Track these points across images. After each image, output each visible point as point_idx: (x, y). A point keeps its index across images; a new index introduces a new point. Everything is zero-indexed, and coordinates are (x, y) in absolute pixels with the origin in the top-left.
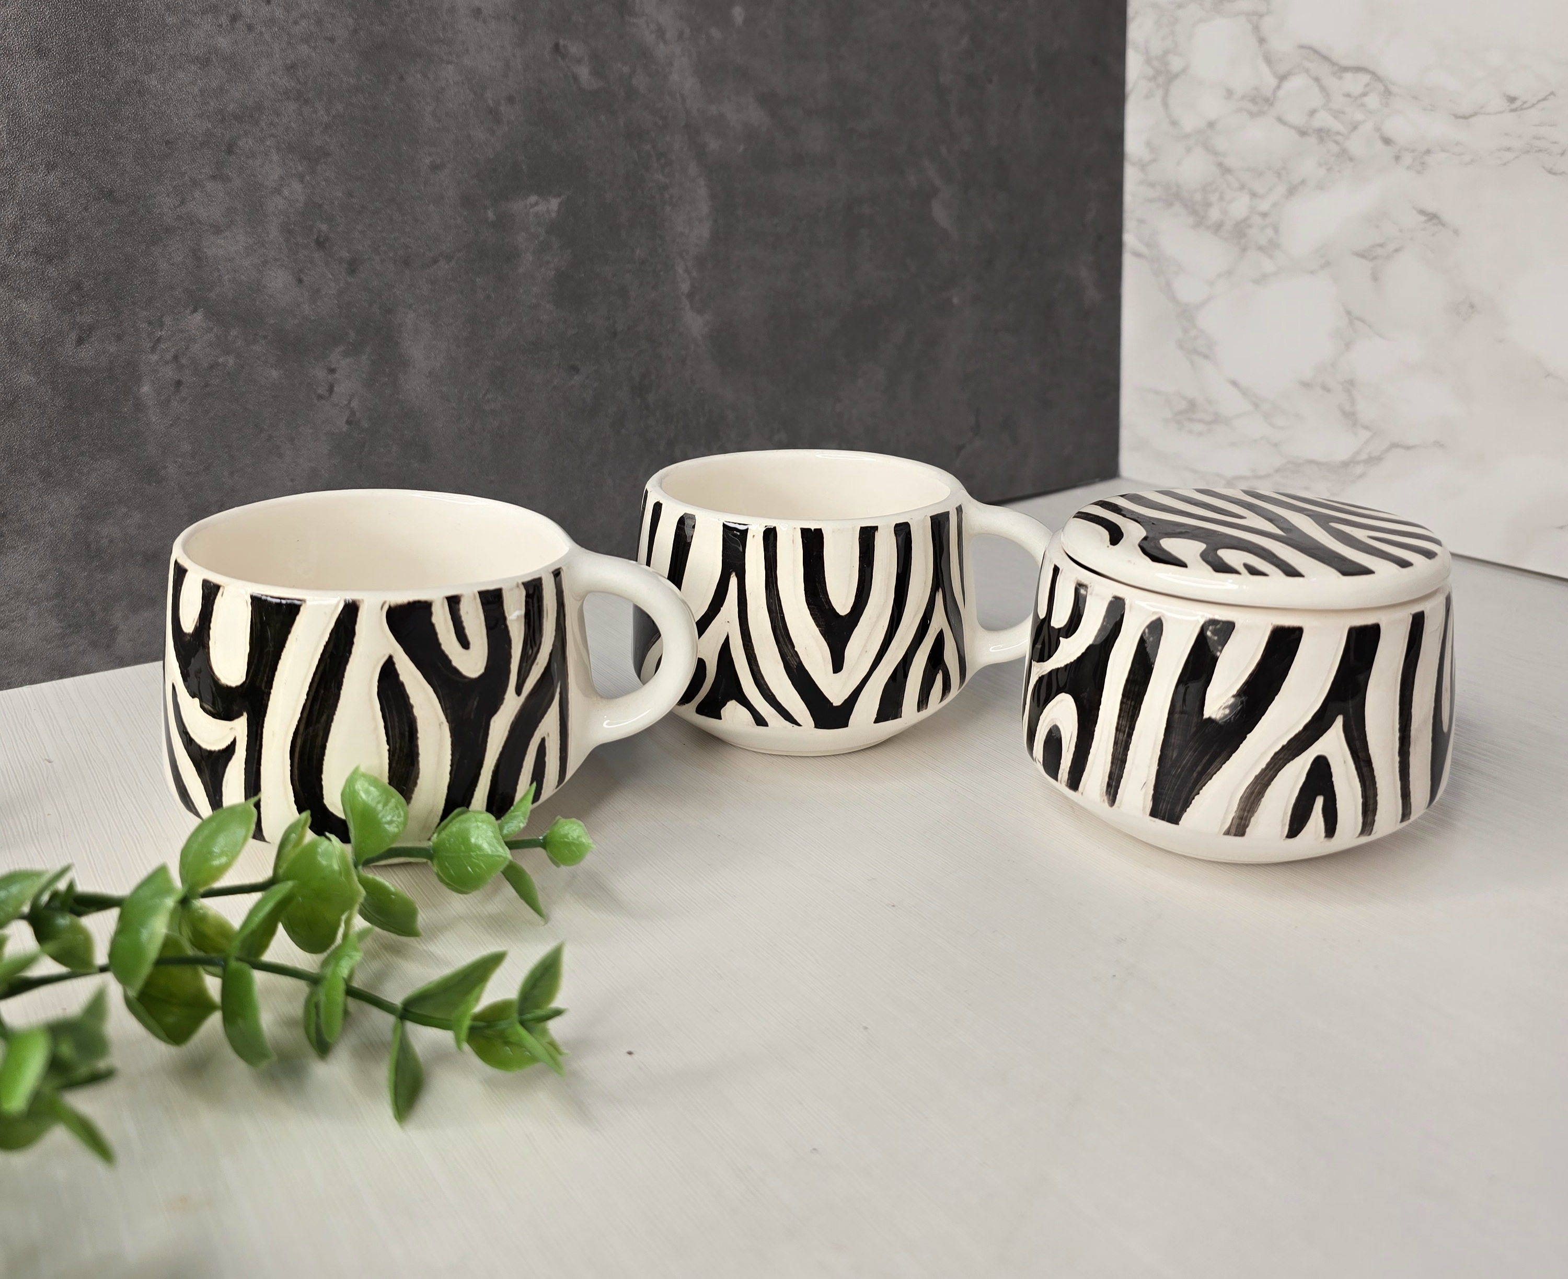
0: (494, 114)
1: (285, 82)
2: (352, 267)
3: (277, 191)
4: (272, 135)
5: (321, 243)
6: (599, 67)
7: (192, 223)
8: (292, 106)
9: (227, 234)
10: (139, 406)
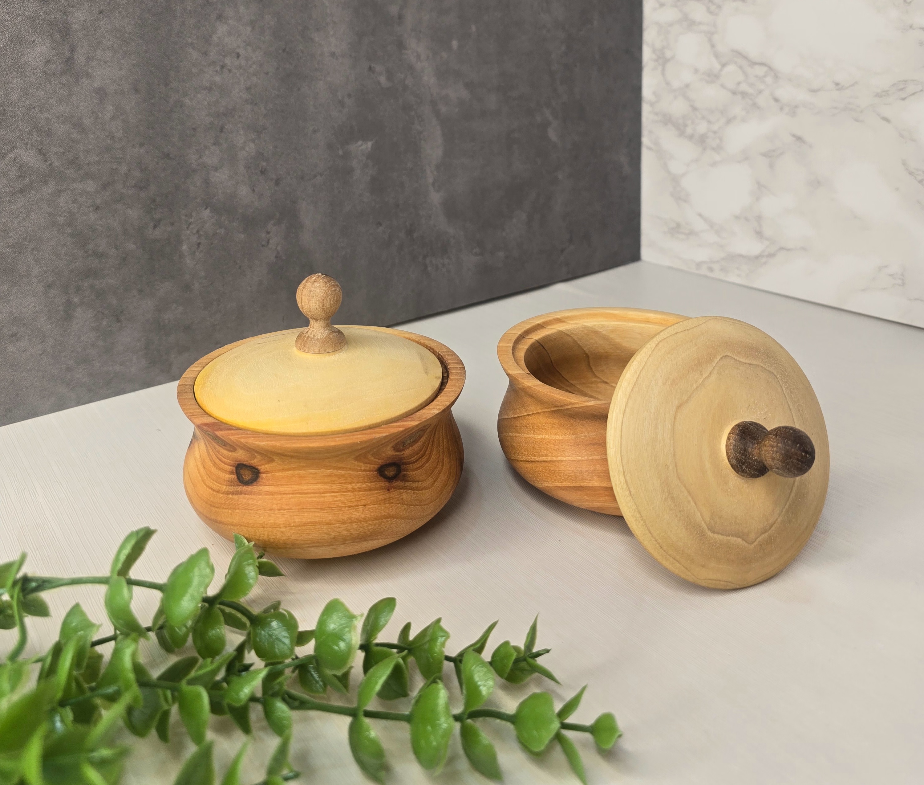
0: (342, 104)
1: (246, 96)
2: (277, 182)
3: (243, 148)
4: (241, 122)
5: (263, 172)
6: (390, 76)
7: (205, 167)
8: (249, 107)
9: (221, 170)
10: (181, 256)
